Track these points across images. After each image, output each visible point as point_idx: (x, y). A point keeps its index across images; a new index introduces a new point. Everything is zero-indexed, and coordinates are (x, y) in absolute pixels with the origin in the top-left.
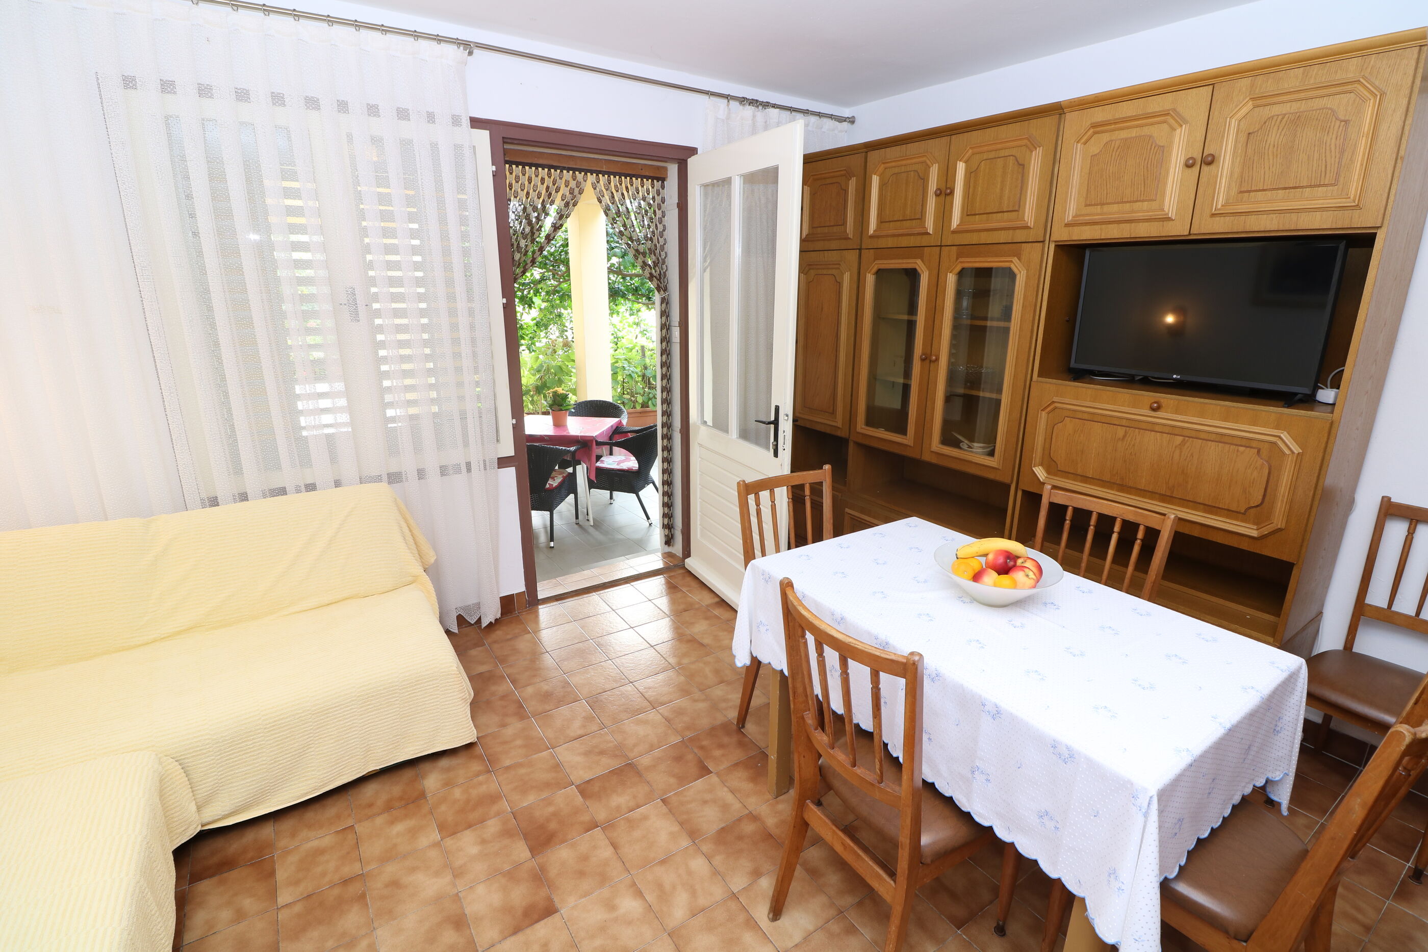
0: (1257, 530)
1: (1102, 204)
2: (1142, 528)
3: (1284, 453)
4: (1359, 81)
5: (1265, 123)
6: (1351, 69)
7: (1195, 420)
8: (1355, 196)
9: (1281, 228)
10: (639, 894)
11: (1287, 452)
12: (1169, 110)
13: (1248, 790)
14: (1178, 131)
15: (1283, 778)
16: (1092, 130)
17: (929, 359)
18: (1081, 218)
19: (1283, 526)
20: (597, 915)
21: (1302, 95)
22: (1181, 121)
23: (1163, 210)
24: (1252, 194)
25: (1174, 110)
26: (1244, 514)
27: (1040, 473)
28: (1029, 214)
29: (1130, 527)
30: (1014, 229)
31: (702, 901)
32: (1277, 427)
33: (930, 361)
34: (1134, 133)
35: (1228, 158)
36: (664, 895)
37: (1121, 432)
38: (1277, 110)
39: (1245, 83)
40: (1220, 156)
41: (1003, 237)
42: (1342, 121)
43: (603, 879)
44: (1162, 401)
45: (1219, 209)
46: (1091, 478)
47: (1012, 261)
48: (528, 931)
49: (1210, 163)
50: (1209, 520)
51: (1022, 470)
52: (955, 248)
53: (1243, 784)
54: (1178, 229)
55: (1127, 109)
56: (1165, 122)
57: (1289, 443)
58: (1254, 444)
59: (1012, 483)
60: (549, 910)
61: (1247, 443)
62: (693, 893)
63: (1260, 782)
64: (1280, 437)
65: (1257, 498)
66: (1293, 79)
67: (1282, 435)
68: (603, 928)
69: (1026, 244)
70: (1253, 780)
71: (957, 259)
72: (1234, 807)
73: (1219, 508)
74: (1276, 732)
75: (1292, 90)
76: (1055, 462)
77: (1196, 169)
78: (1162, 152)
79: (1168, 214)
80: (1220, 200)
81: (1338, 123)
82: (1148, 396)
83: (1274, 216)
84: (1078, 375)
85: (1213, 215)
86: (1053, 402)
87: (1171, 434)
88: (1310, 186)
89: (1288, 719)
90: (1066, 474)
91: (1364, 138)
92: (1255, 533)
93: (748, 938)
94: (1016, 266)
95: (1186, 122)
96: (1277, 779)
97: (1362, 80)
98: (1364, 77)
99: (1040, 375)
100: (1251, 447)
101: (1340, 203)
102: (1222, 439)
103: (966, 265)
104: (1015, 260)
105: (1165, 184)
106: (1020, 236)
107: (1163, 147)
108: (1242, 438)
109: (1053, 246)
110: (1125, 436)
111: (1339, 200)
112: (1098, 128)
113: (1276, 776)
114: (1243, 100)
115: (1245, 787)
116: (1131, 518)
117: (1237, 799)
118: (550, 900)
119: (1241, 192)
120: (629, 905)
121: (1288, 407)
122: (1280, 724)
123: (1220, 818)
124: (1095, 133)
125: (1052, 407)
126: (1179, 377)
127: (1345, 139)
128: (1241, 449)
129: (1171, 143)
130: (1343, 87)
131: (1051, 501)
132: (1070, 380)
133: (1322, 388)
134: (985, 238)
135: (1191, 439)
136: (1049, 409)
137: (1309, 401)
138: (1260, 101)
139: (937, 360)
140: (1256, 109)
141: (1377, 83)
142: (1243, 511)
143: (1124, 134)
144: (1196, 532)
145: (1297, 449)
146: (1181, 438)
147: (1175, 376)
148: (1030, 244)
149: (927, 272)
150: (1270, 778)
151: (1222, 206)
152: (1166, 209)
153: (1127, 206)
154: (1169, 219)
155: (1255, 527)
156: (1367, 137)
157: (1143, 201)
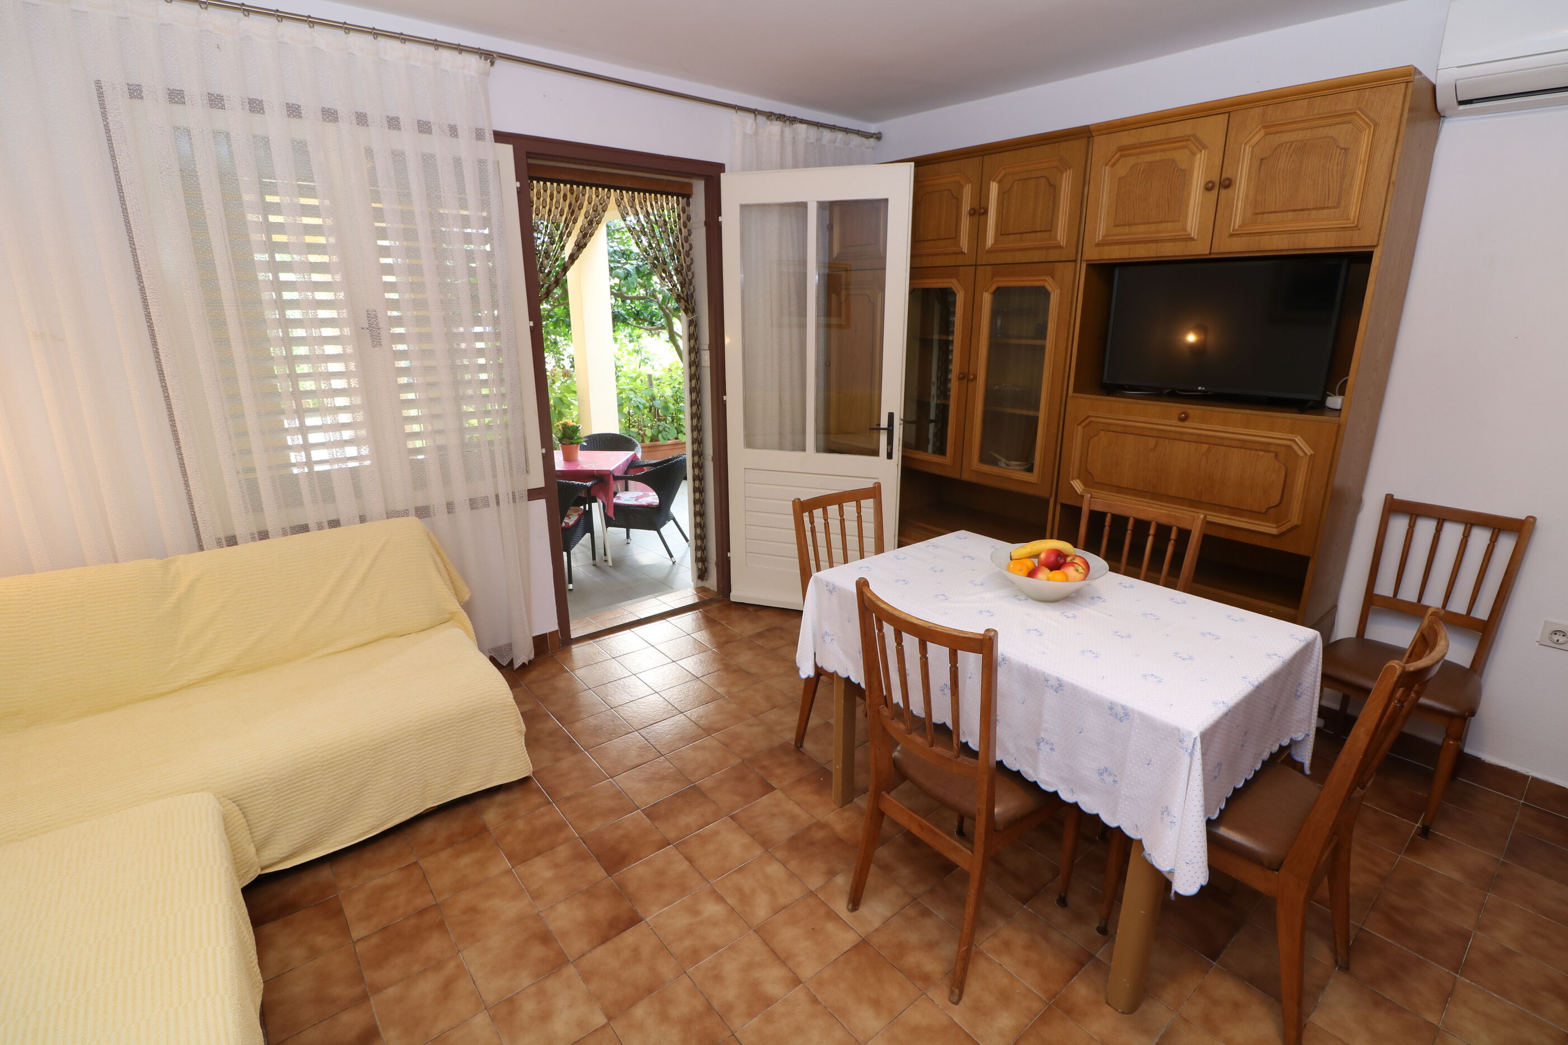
0: (1277, 528)
1: (1130, 225)
2: (1174, 529)
3: (1298, 456)
4: (1356, 112)
5: (1275, 149)
6: (1349, 100)
7: (1219, 428)
8: (1355, 217)
9: (1291, 247)
10: (720, 899)
11: (1301, 454)
12: (1189, 136)
13: (1275, 749)
14: (1198, 156)
15: (1304, 738)
16: (1118, 154)
17: (968, 377)
18: (1111, 238)
19: (1300, 523)
20: (682, 921)
21: (1307, 124)
22: (1202, 146)
23: (1185, 230)
24: (1265, 216)
25: (1194, 136)
26: (1265, 513)
27: (1078, 486)
28: (1061, 234)
29: (1164, 530)
30: (1048, 248)
31: (782, 900)
32: (1292, 432)
33: (968, 380)
34: (1157, 157)
35: (1243, 181)
36: (745, 898)
37: (1152, 442)
38: (1286, 137)
39: (1256, 112)
40: (1236, 180)
41: (1036, 256)
42: (1342, 149)
43: (683, 889)
44: (1189, 411)
45: (1237, 230)
46: (1126, 488)
47: (1045, 280)
48: (617, 939)
49: (1227, 187)
50: (1234, 522)
51: (1060, 484)
52: (990, 267)
53: (1271, 742)
54: (1200, 249)
55: (1150, 134)
56: (1185, 147)
57: (1302, 446)
58: (1272, 449)
59: (1051, 496)
60: (634, 920)
61: (1266, 448)
62: (773, 894)
63: (1285, 742)
64: (1294, 441)
65: (1275, 498)
66: (1299, 109)
67: (1296, 439)
68: (690, 931)
69: (1058, 263)
70: (1279, 739)
71: (992, 278)
72: (1264, 762)
73: (1243, 510)
74: (1297, 696)
75: (1298, 120)
76: (1092, 474)
77: (1215, 192)
78: (1184, 175)
79: (1190, 235)
80: (1237, 221)
81: (1339, 150)
82: (1176, 408)
83: (1285, 236)
84: (1111, 389)
85: (1231, 235)
86: (1089, 417)
87: (1197, 442)
88: (1316, 209)
89: (1307, 685)
90: (1102, 486)
91: (1361, 165)
92: (1274, 531)
93: (831, 927)
94: (1049, 284)
95: (1205, 147)
96: (1300, 739)
97: (1358, 112)
98: (1360, 109)
99: (1075, 391)
100: (1269, 452)
101: (1342, 224)
102: (1244, 445)
103: (1002, 284)
104: (1049, 279)
105: (1187, 205)
106: (1053, 255)
107: (1185, 170)
108: (1261, 443)
109: (1085, 265)
110: (1156, 446)
111: (1341, 222)
112: (1124, 151)
113: (1299, 736)
114: (1257, 128)
115: (1272, 745)
116: (1164, 521)
117: (1266, 756)
118: (634, 912)
119: (1256, 214)
120: (712, 909)
121: (1301, 413)
122: (1300, 690)
123: (1251, 771)
124: (1122, 156)
125: (1087, 421)
126: (1203, 389)
127: (1345, 165)
128: (1261, 453)
129: (1192, 167)
130: (1344, 117)
131: (1091, 508)
132: (1104, 395)
133: (1331, 396)
134: (1019, 257)
135: (1216, 447)
136: (1084, 424)
137: (1319, 407)
138: (1270, 128)
139: (975, 378)
140: (1267, 136)
141: (1371, 115)
142: (1263, 511)
143: (1149, 158)
144: (1223, 534)
145: (1309, 451)
146: (1207, 446)
147: (1200, 388)
148: (1063, 263)
149: (963, 292)
150: (1294, 738)
151: (1239, 227)
152: (1189, 230)
153: (1153, 227)
154: (1192, 239)
155: (1275, 526)
156: (1364, 164)
157: (1167, 222)
